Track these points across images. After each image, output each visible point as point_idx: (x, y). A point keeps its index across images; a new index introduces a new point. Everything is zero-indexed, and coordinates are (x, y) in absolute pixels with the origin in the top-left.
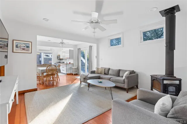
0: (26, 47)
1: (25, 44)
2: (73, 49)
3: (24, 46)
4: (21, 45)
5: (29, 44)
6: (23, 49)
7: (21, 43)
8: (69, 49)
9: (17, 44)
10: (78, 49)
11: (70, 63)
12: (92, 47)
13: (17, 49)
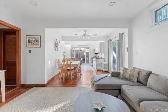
0: (36, 41)
1: (34, 38)
2: (104, 42)
3: (35, 41)
4: (32, 40)
5: (38, 38)
6: (34, 44)
7: (32, 38)
8: (99, 42)
9: (29, 39)
10: (109, 41)
11: (101, 58)
12: (124, 34)
13: (29, 43)
